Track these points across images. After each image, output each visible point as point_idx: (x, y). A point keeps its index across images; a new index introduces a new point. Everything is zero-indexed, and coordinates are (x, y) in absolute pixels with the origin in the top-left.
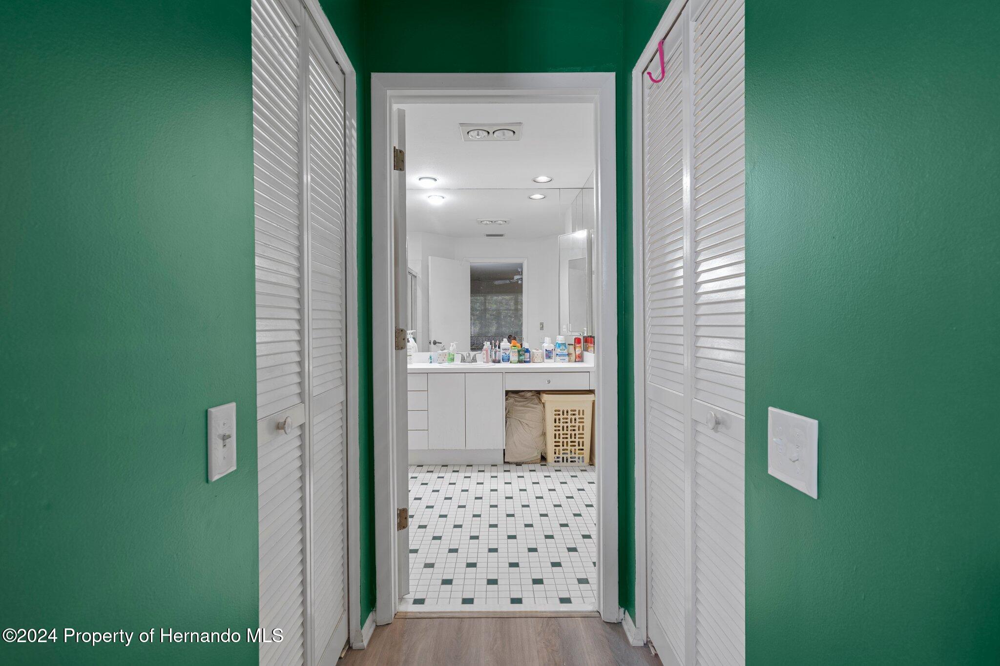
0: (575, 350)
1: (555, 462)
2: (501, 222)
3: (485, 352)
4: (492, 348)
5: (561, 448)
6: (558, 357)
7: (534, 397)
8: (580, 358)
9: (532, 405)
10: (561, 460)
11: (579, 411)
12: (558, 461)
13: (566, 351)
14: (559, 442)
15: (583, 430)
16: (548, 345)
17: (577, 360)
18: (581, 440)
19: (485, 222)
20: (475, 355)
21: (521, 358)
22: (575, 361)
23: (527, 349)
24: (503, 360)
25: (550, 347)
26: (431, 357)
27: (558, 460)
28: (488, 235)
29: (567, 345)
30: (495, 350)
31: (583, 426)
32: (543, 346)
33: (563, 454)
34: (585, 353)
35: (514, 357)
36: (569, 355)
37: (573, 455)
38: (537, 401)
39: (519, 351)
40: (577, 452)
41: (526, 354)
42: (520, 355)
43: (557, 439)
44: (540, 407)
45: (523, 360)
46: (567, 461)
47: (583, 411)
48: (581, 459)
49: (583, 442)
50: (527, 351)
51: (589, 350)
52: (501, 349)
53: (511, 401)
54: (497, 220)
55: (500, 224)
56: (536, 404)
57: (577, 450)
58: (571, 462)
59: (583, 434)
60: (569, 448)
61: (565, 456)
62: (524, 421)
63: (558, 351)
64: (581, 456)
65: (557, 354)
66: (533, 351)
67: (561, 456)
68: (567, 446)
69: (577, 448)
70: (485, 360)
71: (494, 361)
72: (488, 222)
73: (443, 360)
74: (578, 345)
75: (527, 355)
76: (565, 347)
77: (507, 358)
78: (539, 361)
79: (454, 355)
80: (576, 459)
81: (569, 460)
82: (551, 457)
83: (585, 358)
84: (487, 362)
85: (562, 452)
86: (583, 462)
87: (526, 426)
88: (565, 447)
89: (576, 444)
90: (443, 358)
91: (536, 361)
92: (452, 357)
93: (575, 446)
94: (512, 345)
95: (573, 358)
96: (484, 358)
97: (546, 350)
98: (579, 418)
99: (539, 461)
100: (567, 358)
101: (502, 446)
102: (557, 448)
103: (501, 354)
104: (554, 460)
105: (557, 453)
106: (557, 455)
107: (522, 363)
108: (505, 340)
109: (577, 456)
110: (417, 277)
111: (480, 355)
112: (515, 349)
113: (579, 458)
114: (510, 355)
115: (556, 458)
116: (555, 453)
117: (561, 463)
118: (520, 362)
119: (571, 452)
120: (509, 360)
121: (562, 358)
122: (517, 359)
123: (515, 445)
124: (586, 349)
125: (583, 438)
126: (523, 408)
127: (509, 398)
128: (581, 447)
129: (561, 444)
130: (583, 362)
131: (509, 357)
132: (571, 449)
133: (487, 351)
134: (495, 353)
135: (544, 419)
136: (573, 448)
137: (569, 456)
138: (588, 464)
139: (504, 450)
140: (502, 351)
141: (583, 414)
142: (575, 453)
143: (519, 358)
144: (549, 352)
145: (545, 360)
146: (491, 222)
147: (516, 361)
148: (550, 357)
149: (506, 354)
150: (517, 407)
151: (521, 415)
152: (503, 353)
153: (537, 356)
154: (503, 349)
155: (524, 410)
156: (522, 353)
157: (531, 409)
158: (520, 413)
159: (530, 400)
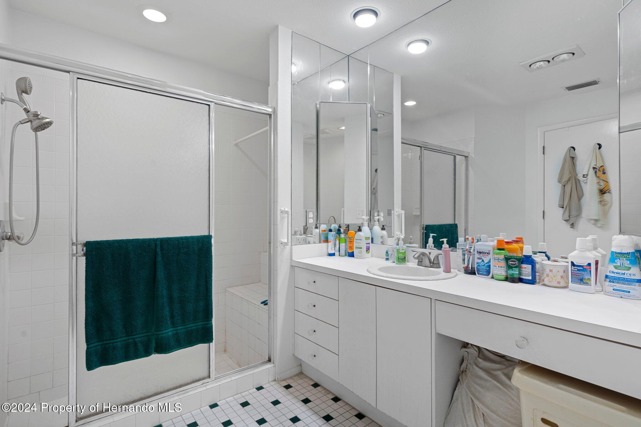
2: (565, 56)
20: (437, 256)
21: (512, 272)
23: (528, 257)
24: (480, 270)
35: (499, 270)
39: (508, 260)
41: (524, 266)
42: (509, 267)
45: (519, 277)
50: (528, 260)
52: (476, 252)
53: (473, 350)
63: (610, 269)
65: (606, 276)
66: (541, 261)
71: (467, 271)
75: (529, 266)
77: (486, 268)
78: (557, 285)
84: (447, 271)
91: (548, 282)
97: (573, 265)
103: (475, 260)
107: (516, 282)
110: (469, 157)
112: (500, 254)
114: (491, 264)
118: (511, 279)
120: (489, 272)
121: (621, 285)
122: (505, 274)
126: (485, 376)
131: (489, 267)
134: (468, 257)
140: (476, 255)
143: (507, 272)
144: (579, 268)
145: (571, 284)
146: (547, 63)
147: (503, 278)
148: (581, 280)
149: (483, 261)
150: (477, 369)
151: (478, 387)
152: (479, 258)
153: (550, 274)
154: (480, 253)
155: (486, 380)
156: (512, 263)
157: (498, 385)
158: (478, 385)
159: (506, 363)
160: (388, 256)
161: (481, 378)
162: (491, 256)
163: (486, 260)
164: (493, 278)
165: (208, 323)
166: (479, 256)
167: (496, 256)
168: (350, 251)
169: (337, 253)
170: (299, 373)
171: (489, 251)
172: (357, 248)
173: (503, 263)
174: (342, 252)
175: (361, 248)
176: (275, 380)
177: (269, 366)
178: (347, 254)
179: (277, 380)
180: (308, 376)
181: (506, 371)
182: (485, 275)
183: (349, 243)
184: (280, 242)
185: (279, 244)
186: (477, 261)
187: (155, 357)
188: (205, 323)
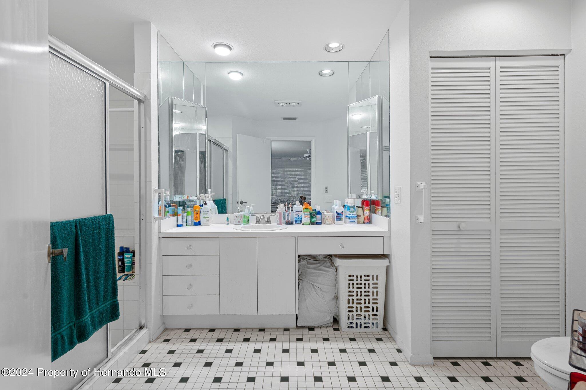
0: (364, 212)
1: (349, 327)
2: (294, 104)
3: (278, 214)
4: (285, 210)
5: (355, 313)
6: (347, 219)
7: (327, 259)
8: (369, 221)
9: (324, 268)
10: (354, 325)
11: (373, 276)
12: (352, 327)
13: (355, 213)
14: (352, 307)
15: (377, 295)
16: (337, 207)
17: (365, 222)
18: (375, 306)
19: (281, 104)
20: (269, 217)
21: (313, 220)
22: (364, 223)
23: (319, 212)
24: (296, 221)
25: (341, 209)
26: (228, 219)
27: (351, 325)
28: (284, 119)
29: (355, 207)
30: (288, 212)
31: (377, 292)
32: (333, 208)
33: (357, 319)
34: (373, 215)
35: (306, 219)
36: (358, 216)
37: (367, 321)
38: (329, 264)
39: (311, 214)
40: (371, 317)
41: (317, 216)
42: (312, 217)
43: (351, 305)
44: (332, 270)
45: (315, 221)
46: (361, 327)
47: (377, 276)
48: (375, 324)
49: (377, 308)
50: (319, 213)
51: (377, 212)
52: (294, 211)
53: (304, 262)
54: (290, 101)
55: (294, 106)
56: (329, 267)
57: (371, 316)
58: (365, 327)
59: (377, 299)
60: (363, 313)
61: (359, 322)
62: (317, 285)
63: (348, 213)
64: (375, 322)
65: (347, 216)
66: (324, 213)
67: (355, 321)
68: (361, 311)
69: (371, 313)
70: (279, 222)
71: (288, 223)
72: (283, 104)
73: (239, 222)
74: (366, 208)
75: (319, 216)
76: (355, 209)
77: (300, 220)
78: (330, 223)
79: (249, 217)
80: (370, 325)
81: (363, 325)
82: (344, 322)
83: (373, 220)
84: (280, 224)
85: (355, 317)
86: (377, 327)
87: (319, 291)
88: (359, 313)
89: (370, 309)
90: (239, 220)
91: (327, 222)
92: (247, 219)
93: (368, 311)
94: (304, 207)
95: (362, 219)
96: (277, 221)
97: (337, 213)
98: (373, 284)
99: (331, 325)
100: (356, 220)
101: (294, 312)
102: (351, 314)
103: (293, 216)
104: (347, 325)
105: (351, 318)
106: (351, 321)
107: (314, 225)
108: (298, 202)
109: (371, 321)
110: (229, 151)
111: (274, 217)
112: (307, 211)
113: (373, 324)
114: (302, 217)
115: (349, 323)
116: (349, 318)
117: (354, 329)
118: (312, 223)
119: (365, 317)
120: (301, 221)
121: (351, 219)
122: (309, 221)
123: (308, 309)
124: (374, 212)
125: (377, 303)
126: (315, 271)
127: (302, 260)
128: (375, 313)
129: (354, 309)
130: (371, 223)
131: (301, 219)
132: (365, 315)
133: (280, 214)
134: (289, 215)
135: (336, 283)
136: (367, 314)
137: (363, 321)
138: (382, 330)
139: (297, 315)
140: (295, 213)
141: (377, 279)
142: (369, 319)
143: (310, 220)
144: (339, 214)
145: (336, 221)
146: (286, 104)
147: (308, 223)
148: (340, 219)
149: (298, 216)
150: (309, 270)
151: (313, 278)
152: (296, 215)
153: (328, 218)
154: (296, 212)
155: (316, 273)
156: (313, 215)
157: (323, 272)
158: (313, 276)
159: (322, 262)
160: (228, 221)
161: (313, 273)
162: (302, 213)
163: (300, 216)
164: (303, 224)
165: (115, 300)
166: (296, 214)
167: (306, 213)
168: (197, 221)
169: (185, 224)
170: (164, 330)
171: (301, 210)
172: (204, 218)
173: (309, 216)
174: (189, 222)
175: (208, 218)
176: (150, 342)
177: (144, 332)
178: (193, 223)
179: (152, 341)
180: (174, 328)
181: (324, 265)
182: (299, 223)
183: (195, 215)
184: (153, 217)
185: (152, 219)
186: (294, 216)
187: (78, 346)
188: (113, 300)
